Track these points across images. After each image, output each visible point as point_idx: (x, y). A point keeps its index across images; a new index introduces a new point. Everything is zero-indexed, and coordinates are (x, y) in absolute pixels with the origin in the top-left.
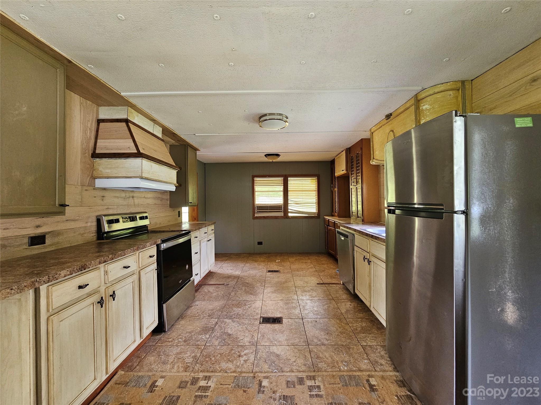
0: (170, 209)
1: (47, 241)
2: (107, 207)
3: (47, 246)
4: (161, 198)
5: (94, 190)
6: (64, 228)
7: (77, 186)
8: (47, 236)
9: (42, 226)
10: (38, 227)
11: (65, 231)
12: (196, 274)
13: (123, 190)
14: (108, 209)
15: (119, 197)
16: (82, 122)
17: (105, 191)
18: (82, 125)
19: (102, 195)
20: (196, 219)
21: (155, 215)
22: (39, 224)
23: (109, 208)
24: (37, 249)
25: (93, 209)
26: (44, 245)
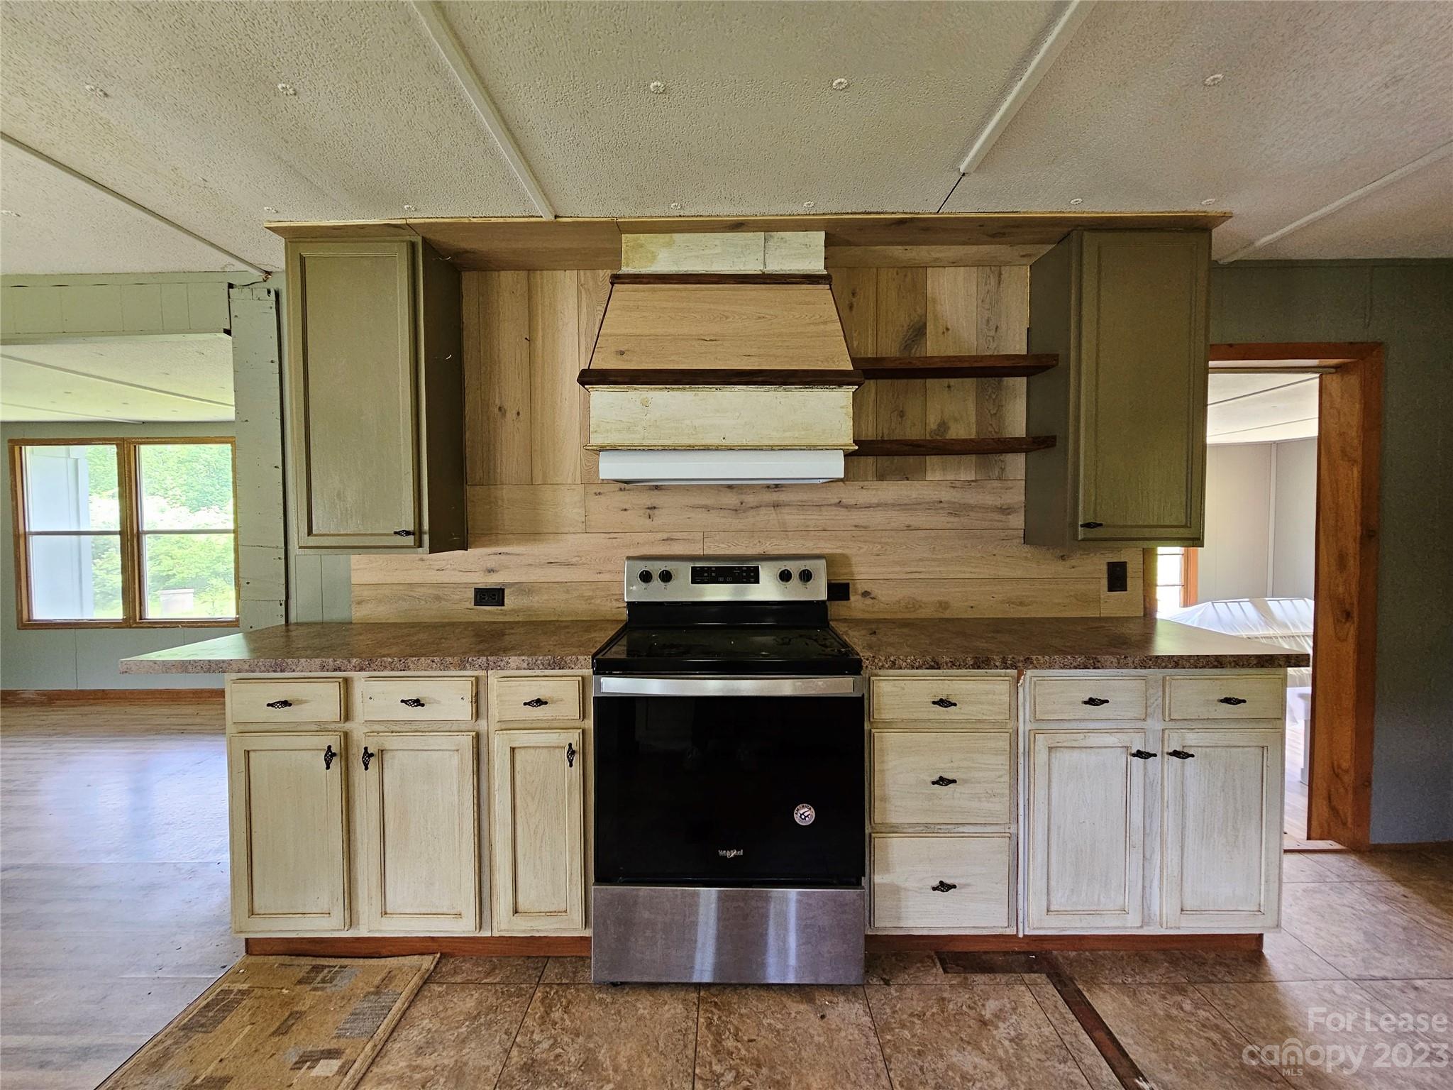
0: (1027, 548)
1: (506, 601)
2: (665, 536)
3: (506, 611)
4: (949, 502)
5: (621, 493)
6: (543, 579)
7: (573, 487)
8: (506, 592)
9: (497, 571)
10: (491, 571)
11: (546, 585)
12: (948, 881)
13: (730, 487)
14: (669, 542)
15: (713, 509)
16: (582, 331)
17: (656, 492)
18: (583, 339)
19: (649, 504)
20: (1355, 614)
21: (908, 570)
22: (493, 566)
23: (672, 539)
24: (489, 613)
25: (618, 540)
26: (503, 608)
